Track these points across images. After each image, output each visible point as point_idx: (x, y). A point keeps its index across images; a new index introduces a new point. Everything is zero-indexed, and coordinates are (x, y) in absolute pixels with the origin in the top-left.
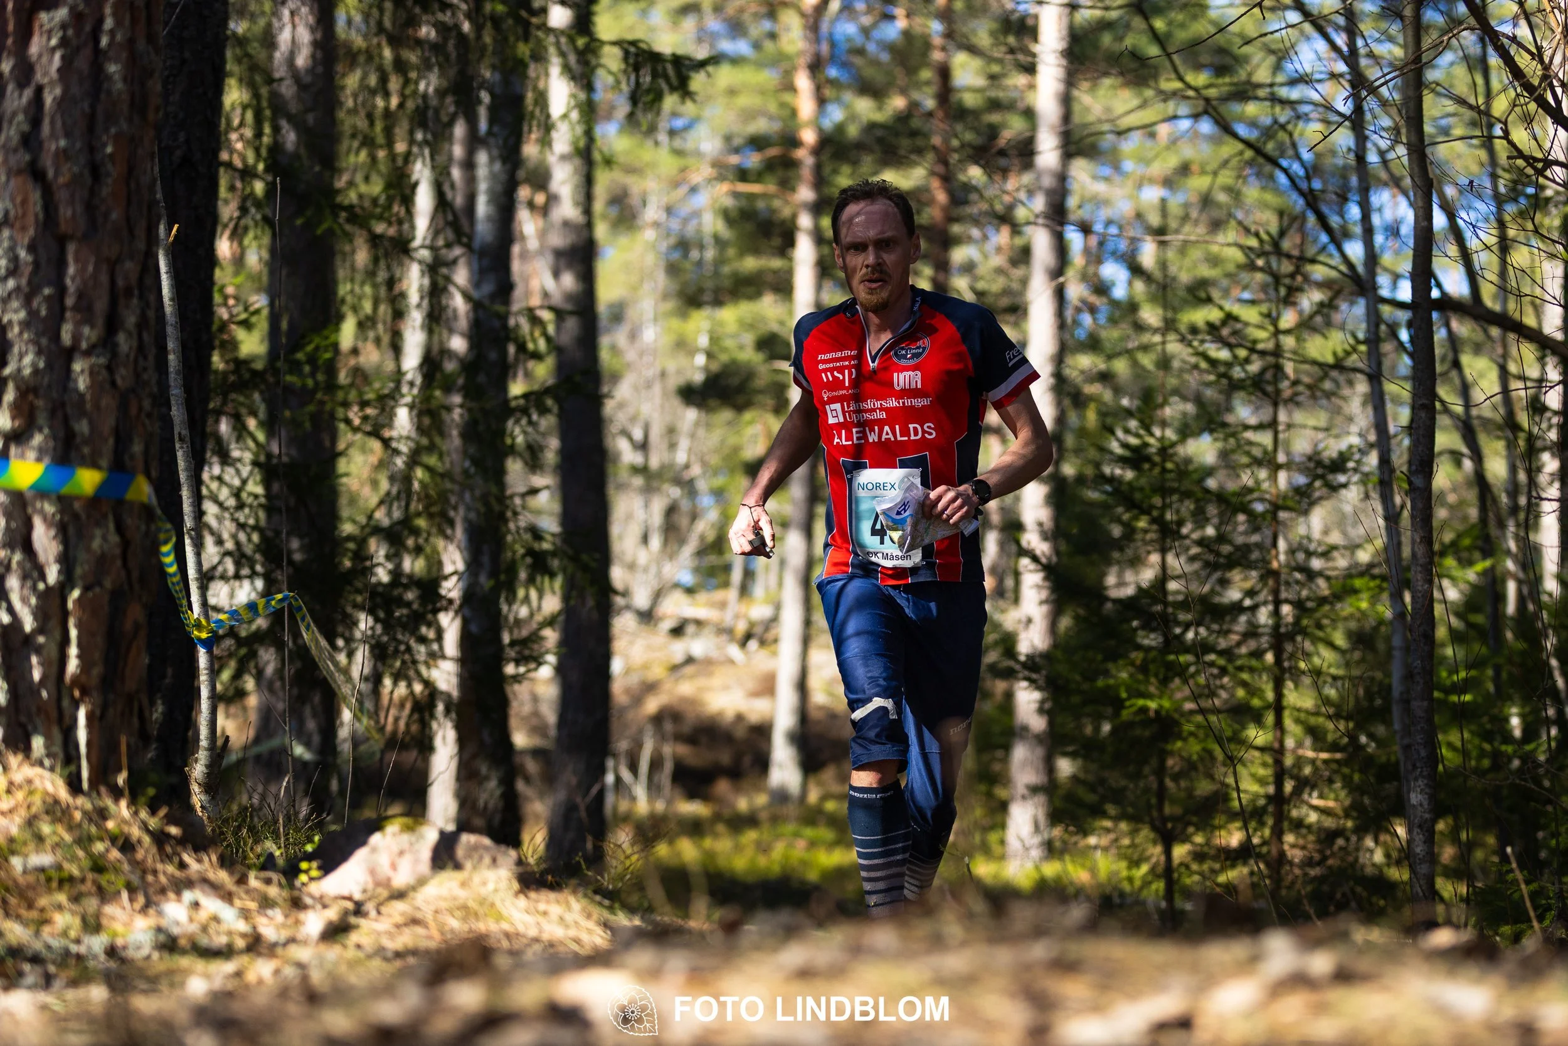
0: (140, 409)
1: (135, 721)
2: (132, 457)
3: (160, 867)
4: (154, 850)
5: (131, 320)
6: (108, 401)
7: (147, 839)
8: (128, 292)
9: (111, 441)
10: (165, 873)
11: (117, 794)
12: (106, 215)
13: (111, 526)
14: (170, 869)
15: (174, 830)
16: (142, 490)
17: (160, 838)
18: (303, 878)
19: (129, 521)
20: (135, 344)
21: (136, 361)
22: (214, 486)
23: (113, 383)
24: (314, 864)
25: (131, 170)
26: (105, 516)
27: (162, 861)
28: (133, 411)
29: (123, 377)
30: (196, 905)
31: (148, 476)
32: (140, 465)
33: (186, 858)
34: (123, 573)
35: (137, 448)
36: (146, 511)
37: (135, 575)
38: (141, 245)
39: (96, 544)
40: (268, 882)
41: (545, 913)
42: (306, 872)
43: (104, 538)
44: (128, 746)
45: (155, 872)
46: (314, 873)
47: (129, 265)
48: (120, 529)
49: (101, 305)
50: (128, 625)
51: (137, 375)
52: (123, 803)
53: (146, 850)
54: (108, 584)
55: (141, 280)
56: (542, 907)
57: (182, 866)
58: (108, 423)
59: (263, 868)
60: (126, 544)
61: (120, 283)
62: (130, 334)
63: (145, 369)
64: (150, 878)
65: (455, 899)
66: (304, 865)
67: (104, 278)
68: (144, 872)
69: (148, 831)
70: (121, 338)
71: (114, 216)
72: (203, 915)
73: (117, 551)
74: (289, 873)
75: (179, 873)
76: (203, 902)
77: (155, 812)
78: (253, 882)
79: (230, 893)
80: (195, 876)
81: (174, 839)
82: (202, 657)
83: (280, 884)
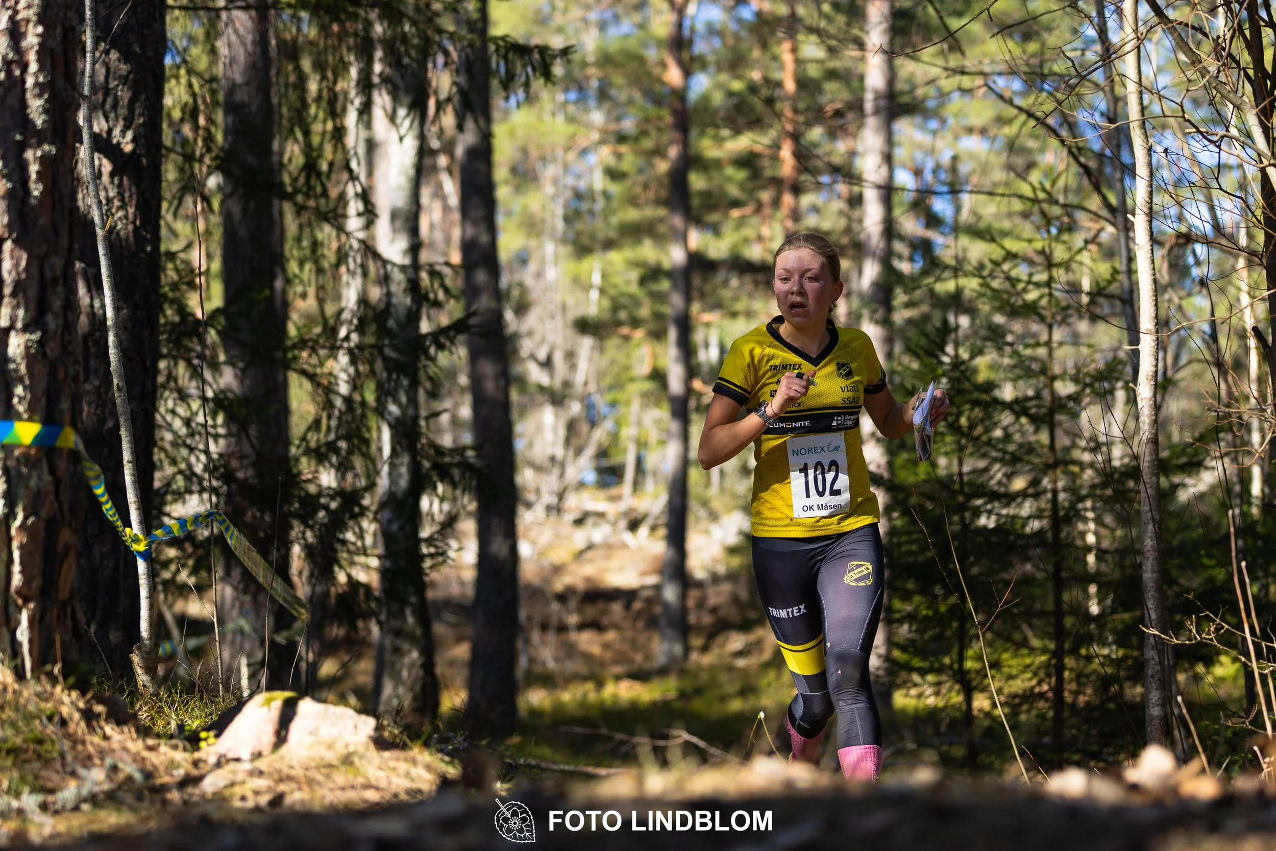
0: (66, 374)
1: (69, 621)
2: (60, 413)
3: (88, 738)
4: (83, 724)
5: (57, 303)
6: (41, 369)
7: (77, 716)
8: (55, 281)
9: (44, 400)
10: (92, 743)
11: (54, 680)
12: (36, 220)
13: (45, 467)
14: (97, 740)
15: (99, 708)
16: (70, 439)
17: (89, 716)
18: (203, 744)
19: (62, 465)
20: (61, 322)
21: (62, 334)
22: (169, 418)
23: (44, 354)
24: (212, 734)
25: (55, 183)
26: (40, 460)
27: (89, 733)
28: (61, 376)
29: (52, 349)
30: (115, 769)
31: (76, 429)
32: (67, 419)
33: (108, 731)
34: (56, 505)
35: (65, 405)
36: (74, 455)
37: (66, 506)
38: (65, 245)
39: (33, 482)
40: (175, 747)
41: (394, 769)
42: (206, 739)
43: (40, 479)
44: (63, 642)
45: (83, 742)
46: (212, 740)
47: (54, 259)
48: (52, 470)
49: (33, 292)
50: (60, 546)
51: (63, 347)
52: (58, 689)
53: (78, 726)
54: (43, 514)
55: (65, 271)
56: (392, 764)
57: (106, 738)
58: (43, 385)
59: (171, 737)
60: (57, 482)
61: (48, 274)
62: (57, 315)
63: (70, 342)
64: (80, 747)
65: (322, 759)
66: (203, 735)
67: (35, 271)
68: (75, 743)
69: (79, 710)
70: (49, 317)
71: (41, 221)
72: (122, 775)
73: (51, 488)
74: (193, 741)
75: (104, 744)
76: (121, 765)
77: (83, 694)
78: (163, 749)
79: (143, 759)
80: (115, 745)
81: (99, 715)
82: (142, 566)
83: (185, 750)
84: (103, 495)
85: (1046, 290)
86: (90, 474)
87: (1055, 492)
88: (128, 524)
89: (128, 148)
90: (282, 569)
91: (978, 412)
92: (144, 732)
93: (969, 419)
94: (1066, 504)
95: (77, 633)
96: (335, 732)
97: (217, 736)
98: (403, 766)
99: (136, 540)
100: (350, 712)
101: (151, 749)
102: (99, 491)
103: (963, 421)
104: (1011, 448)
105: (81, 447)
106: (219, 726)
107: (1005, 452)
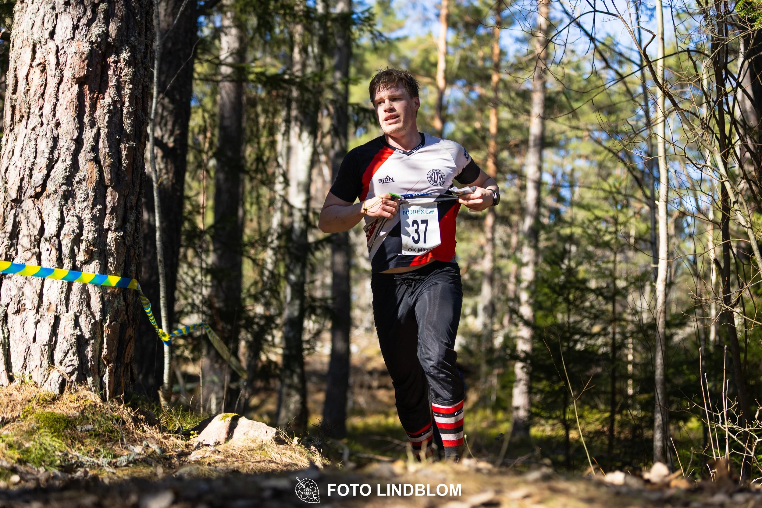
0: (135, 253)
1: (129, 373)
2: (131, 272)
3: (135, 431)
4: (133, 424)
5: (132, 219)
6: (122, 250)
7: (130, 420)
8: (132, 208)
9: (123, 265)
10: (137, 433)
11: (120, 402)
12: (124, 178)
13: (122, 298)
14: (139, 432)
15: (142, 417)
16: (135, 284)
17: (136, 420)
18: (191, 437)
19: (130, 297)
20: (133, 228)
21: (134, 234)
22: (184, 276)
23: (124, 243)
24: (196, 432)
25: (134, 160)
26: (119, 294)
27: (136, 429)
28: (132, 254)
29: (129, 239)
30: (147, 446)
31: (138, 280)
32: (134, 275)
33: (145, 428)
34: (126, 316)
35: (133, 268)
36: (136, 293)
37: (131, 317)
38: (138, 190)
39: (115, 305)
40: (178, 438)
41: (284, 454)
42: (193, 435)
43: (119, 303)
44: (125, 384)
45: (133, 433)
46: (196, 435)
47: (132, 197)
48: (125, 300)
49: (121, 213)
50: (127, 337)
51: (134, 240)
52: (122, 406)
53: (130, 424)
54: (119, 320)
55: (137, 203)
56: (284, 451)
57: (144, 431)
58: (123, 258)
59: (176, 432)
60: (127, 305)
61: (128, 204)
62: (132, 224)
63: (137, 237)
64: (131, 436)
65: (249, 447)
66: (192, 432)
67: (122, 202)
68: (128, 433)
69: (132, 417)
70: (128, 225)
71: (127, 178)
72: (150, 450)
73: (124, 308)
74: (187, 435)
75: (143, 434)
76: (150, 445)
77: (134, 410)
78: (171, 438)
79: (162, 442)
80: (148, 435)
81: (142, 420)
82: (166, 348)
83: (182, 439)
84: (149, 313)
85: (614, 236)
86: (144, 302)
87: (614, 334)
88: (160, 327)
89: (171, 145)
90: (235, 352)
91: (578, 293)
92: (163, 429)
93: (574, 297)
94: (619, 341)
95: (133, 379)
96: (256, 434)
97: (198, 433)
98: (289, 453)
99: (164, 335)
100: (264, 425)
101: (165, 438)
102: (148, 311)
103: (571, 297)
104: (593, 311)
105: (140, 289)
106: (200, 428)
107: (590, 313)
